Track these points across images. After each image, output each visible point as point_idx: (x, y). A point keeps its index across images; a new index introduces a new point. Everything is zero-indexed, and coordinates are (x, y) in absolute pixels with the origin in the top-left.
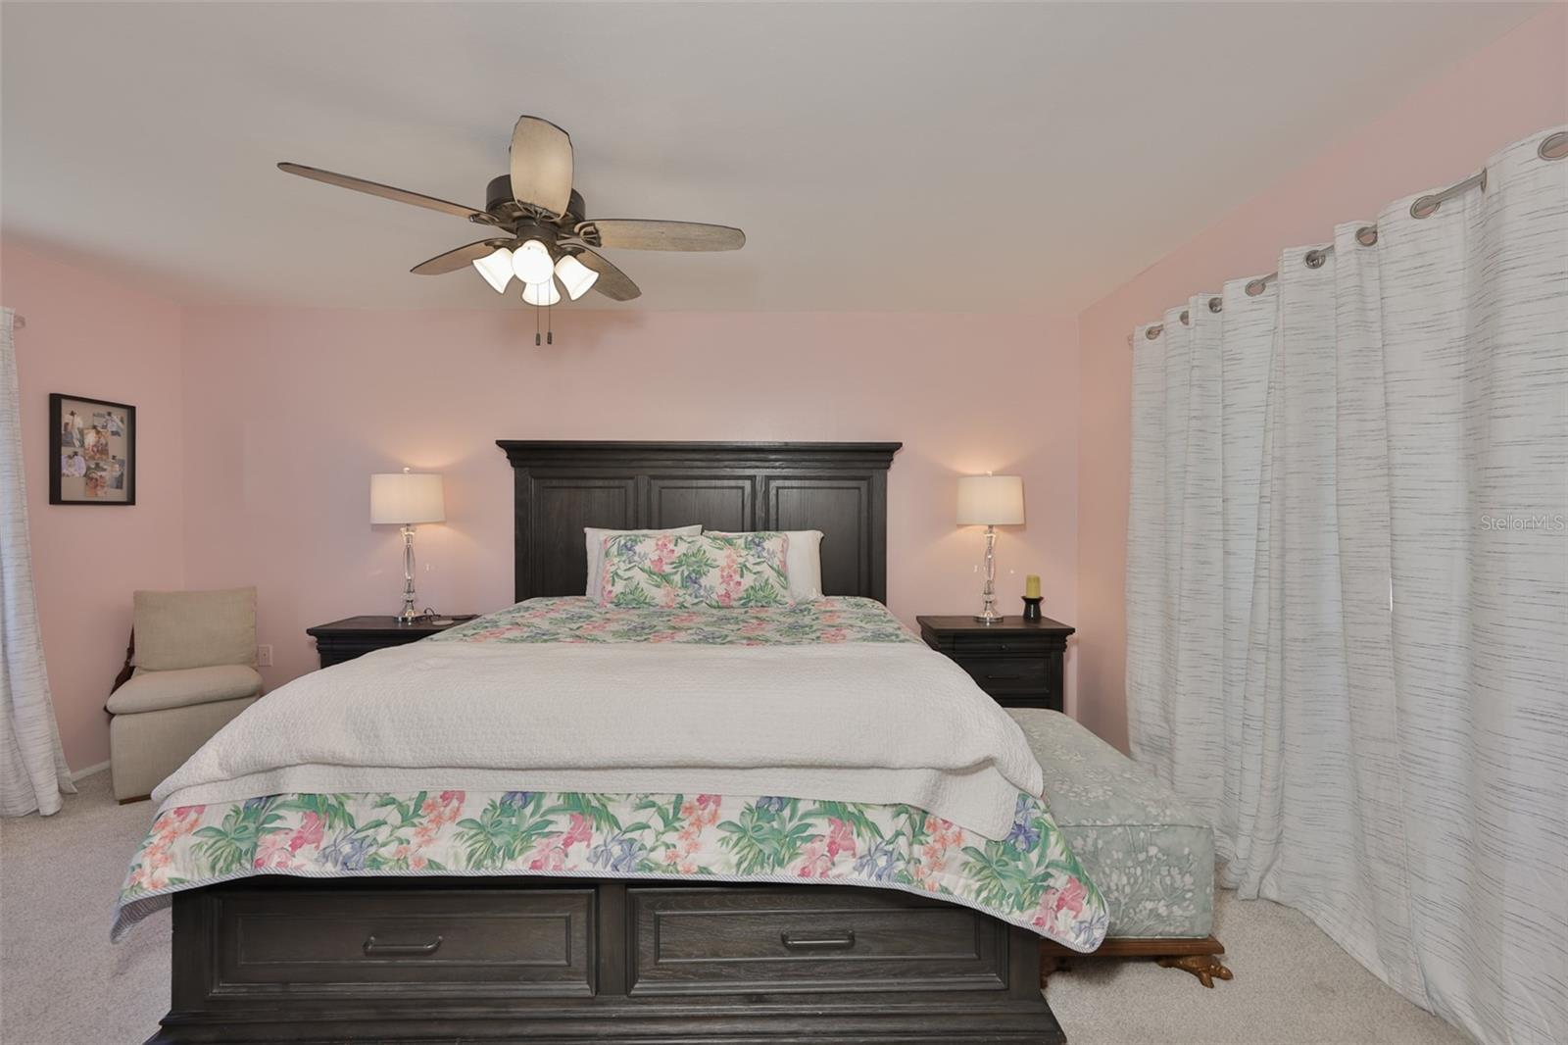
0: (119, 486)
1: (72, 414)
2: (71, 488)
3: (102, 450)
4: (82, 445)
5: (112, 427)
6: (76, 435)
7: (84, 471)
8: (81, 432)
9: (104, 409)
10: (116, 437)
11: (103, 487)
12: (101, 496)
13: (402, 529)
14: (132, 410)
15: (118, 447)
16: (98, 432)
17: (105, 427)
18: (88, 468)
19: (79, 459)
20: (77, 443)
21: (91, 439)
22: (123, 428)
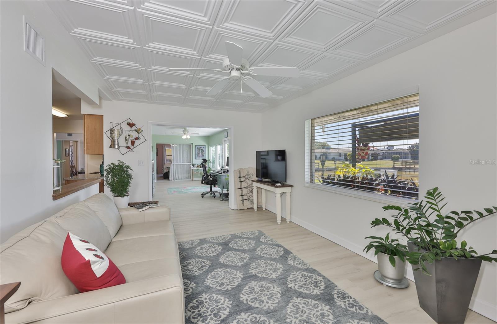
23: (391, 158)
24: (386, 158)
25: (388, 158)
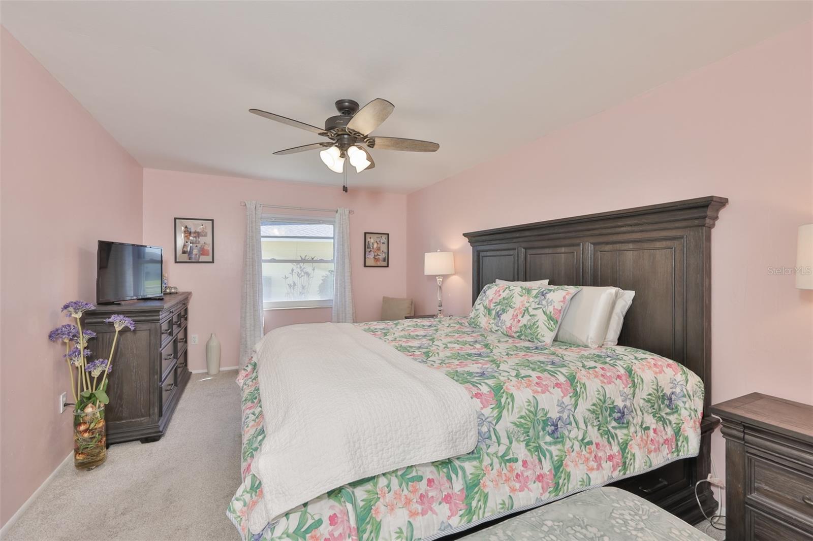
0: (384, 261)
1: (370, 238)
2: (370, 262)
3: (379, 249)
4: (373, 248)
5: (382, 241)
6: (371, 244)
7: (373, 256)
8: (373, 244)
9: (380, 236)
10: (384, 245)
11: (379, 261)
12: (379, 265)
13: (437, 278)
14: (388, 234)
15: (384, 248)
16: (377, 243)
17: (380, 241)
18: (375, 255)
19: (372, 252)
20: (371, 247)
21: (375, 246)
22: (386, 241)
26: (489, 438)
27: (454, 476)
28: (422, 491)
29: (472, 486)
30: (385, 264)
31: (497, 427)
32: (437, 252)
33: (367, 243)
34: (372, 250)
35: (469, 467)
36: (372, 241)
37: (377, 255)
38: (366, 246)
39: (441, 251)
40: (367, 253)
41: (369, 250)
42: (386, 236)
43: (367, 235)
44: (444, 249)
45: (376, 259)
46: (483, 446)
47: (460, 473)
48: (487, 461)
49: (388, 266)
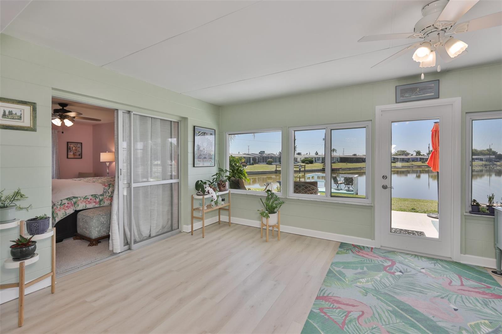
2: (71, 156)
3: (76, 150)
5: (78, 146)
6: (71, 148)
8: (72, 147)
9: (76, 144)
11: (76, 156)
13: (107, 163)
14: (82, 143)
15: (79, 149)
17: (77, 146)
20: (72, 149)
21: (74, 148)
22: (80, 146)
23: (265, 162)
24: (261, 162)
25: (262, 162)
26: (106, 192)
27: (97, 199)
28: (89, 201)
29: (101, 201)
30: (80, 157)
31: (109, 191)
32: (106, 152)
33: (69, 147)
34: (72, 150)
35: (101, 198)
36: (72, 146)
37: (75, 153)
38: (68, 149)
39: (108, 152)
40: (69, 152)
41: (70, 150)
42: (81, 144)
43: (69, 143)
44: (110, 151)
45: (74, 154)
46: (105, 194)
47: (98, 198)
48: (105, 196)
49: (81, 158)
